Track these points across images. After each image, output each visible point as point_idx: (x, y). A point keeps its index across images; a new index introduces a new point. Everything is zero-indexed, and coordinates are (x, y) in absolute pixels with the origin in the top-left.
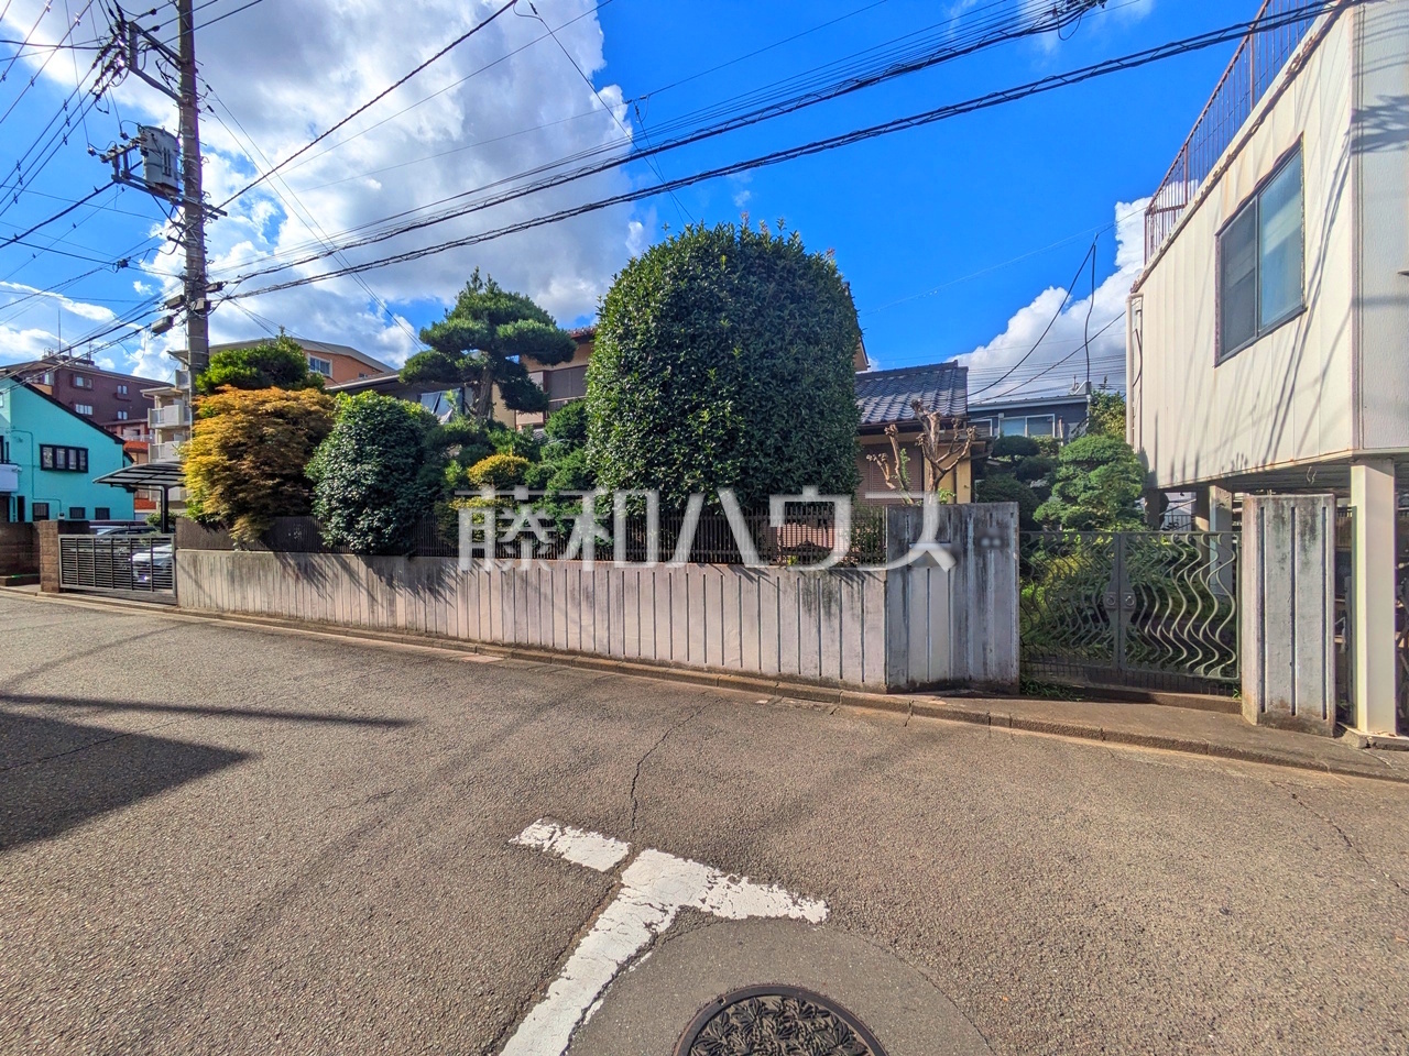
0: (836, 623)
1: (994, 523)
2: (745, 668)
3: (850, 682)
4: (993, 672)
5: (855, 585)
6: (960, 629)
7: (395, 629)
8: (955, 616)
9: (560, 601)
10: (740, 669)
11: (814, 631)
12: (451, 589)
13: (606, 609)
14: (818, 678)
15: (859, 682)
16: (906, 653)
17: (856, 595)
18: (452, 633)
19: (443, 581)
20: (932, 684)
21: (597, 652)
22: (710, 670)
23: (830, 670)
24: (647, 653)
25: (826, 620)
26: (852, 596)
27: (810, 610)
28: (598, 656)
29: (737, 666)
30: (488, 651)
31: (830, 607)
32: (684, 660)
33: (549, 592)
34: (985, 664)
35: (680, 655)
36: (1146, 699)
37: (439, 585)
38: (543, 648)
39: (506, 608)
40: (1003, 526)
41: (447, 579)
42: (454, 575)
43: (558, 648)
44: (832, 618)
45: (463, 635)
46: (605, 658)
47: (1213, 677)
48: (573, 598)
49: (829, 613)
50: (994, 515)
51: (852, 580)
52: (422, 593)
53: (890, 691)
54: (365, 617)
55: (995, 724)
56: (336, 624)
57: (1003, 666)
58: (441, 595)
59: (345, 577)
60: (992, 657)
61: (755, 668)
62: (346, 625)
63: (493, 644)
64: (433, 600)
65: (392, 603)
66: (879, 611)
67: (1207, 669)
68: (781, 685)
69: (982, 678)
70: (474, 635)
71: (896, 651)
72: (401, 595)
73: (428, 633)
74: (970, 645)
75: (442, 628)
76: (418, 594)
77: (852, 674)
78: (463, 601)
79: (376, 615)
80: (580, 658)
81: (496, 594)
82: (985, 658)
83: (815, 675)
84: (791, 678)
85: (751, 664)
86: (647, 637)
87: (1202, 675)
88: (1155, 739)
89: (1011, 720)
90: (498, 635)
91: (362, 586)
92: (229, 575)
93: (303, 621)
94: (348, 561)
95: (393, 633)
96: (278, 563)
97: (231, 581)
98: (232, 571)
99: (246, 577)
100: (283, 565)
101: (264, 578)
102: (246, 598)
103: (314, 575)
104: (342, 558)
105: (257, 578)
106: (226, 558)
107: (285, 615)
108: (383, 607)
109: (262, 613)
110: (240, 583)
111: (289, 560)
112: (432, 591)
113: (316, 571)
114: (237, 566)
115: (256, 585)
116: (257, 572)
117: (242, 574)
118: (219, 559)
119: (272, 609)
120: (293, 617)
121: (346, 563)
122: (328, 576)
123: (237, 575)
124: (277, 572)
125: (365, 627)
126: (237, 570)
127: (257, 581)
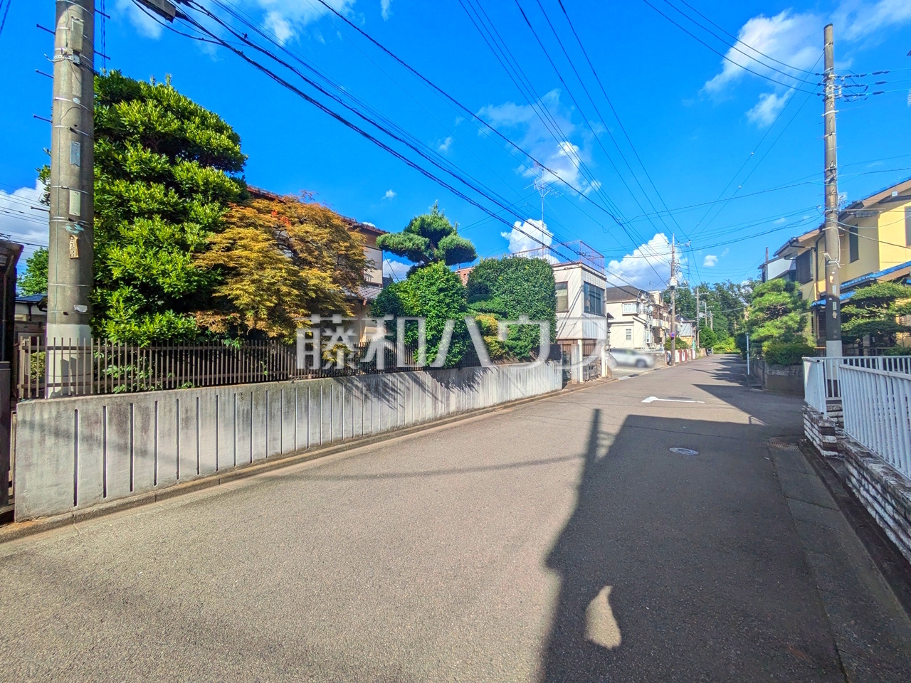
7: (449, 414)
19: (475, 379)
56: (406, 426)
58: (474, 387)
59: (416, 388)
64: (470, 392)
65: (448, 398)
72: (453, 392)
73: (467, 411)
76: (463, 389)
79: (437, 410)
91: (428, 391)
92: (238, 418)
93: (370, 436)
94: (418, 375)
95: (448, 417)
96: (340, 388)
97: (243, 424)
98: (247, 411)
99: (279, 413)
100: (346, 388)
101: (315, 407)
102: (277, 440)
103: (386, 391)
104: (414, 374)
105: (303, 409)
106: (232, 395)
107: (347, 438)
108: (442, 402)
109: (307, 448)
110: (265, 422)
111: (356, 383)
112: (469, 386)
113: (388, 388)
114: (261, 402)
115: (302, 418)
116: (303, 403)
117: (271, 411)
118: (214, 398)
119: (328, 438)
120: (358, 436)
121: (417, 376)
122: (400, 390)
123: (261, 413)
124: (338, 398)
125: (430, 420)
126: (260, 408)
127: (303, 413)
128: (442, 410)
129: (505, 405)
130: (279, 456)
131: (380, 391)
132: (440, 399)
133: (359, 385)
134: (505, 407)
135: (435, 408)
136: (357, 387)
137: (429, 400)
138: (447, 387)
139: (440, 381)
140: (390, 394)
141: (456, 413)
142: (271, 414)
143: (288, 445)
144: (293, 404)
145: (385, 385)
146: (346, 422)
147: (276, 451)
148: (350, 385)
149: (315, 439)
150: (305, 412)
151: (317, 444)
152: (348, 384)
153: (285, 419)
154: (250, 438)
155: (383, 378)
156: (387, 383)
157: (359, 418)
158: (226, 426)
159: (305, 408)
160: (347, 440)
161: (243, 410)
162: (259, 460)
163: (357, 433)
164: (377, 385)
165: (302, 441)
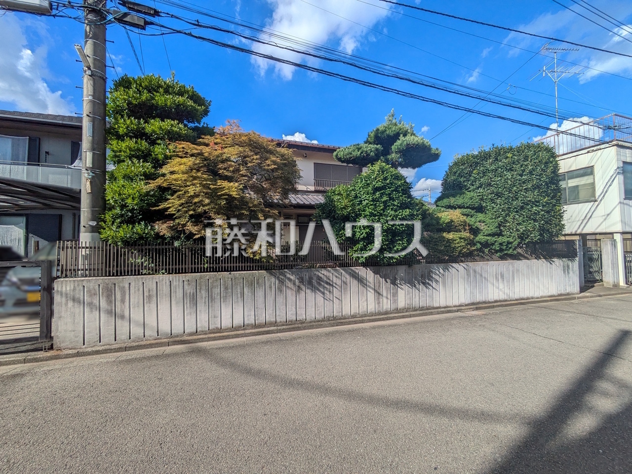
0: (570, 275)
5: (573, 263)
9: (491, 279)
11: (565, 278)
13: (509, 281)
19: (432, 277)
23: (569, 290)
24: (523, 295)
26: (572, 267)
27: (564, 272)
28: (506, 301)
29: (548, 294)
30: (464, 309)
31: (568, 270)
37: (429, 280)
38: (484, 302)
39: (466, 287)
43: (491, 301)
45: (443, 305)
49: (568, 273)
52: (417, 286)
54: (372, 307)
58: (430, 285)
59: (354, 283)
61: (552, 294)
65: (395, 295)
70: (449, 304)
72: (402, 289)
73: (422, 309)
75: (430, 305)
78: (443, 287)
79: (381, 305)
86: (523, 289)
91: (370, 287)
92: (186, 298)
93: (304, 323)
94: (357, 271)
95: (396, 313)
96: (273, 280)
97: (190, 303)
98: (193, 294)
99: (219, 297)
100: (279, 281)
101: (250, 294)
102: (217, 317)
103: (320, 284)
104: (352, 270)
105: (239, 295)
106: (181, 281)
107: (281, 322)
108: (387, 298)
109: (244, 327)
110: (207, 303)
111: (288, 276)
112: (424, 284)
113: (323, 282)
114: (204, 287)
115: (238, 302)
116: (239, 290)
117: (212, 295)
118: (168, 283)
119: (261, 320)
120: (291, 321)
121: (355, 272)
122: (336, 284)
123: (204, 296)
124: (271, 287)
125: (372, 314)
126: (203, 292)
127: (239, 298)
128: (387, 304)
129: (476, 306)
130: (220, 330)
131: (315, 285)
132: (385, 294)
133: (292, 278)
134: (477, 309)
135: (379, 303)
136: (290, 280)
137: (371, 295)
138: (394, 283)
139: (385, 277)
140: (324, 287)
141: (407, 309)
142: (212, 297)
143: (226, 323)
144: (230, 290)
145: (319, 278)
146: (279, 309)
147: (216, 326)
148: (283, 277)
149: (250, 320)
150: (241, 297)
151: (252, 324)
152: (281, 277)
153: (223, 302)
154: (195, 314)
155: (317, 273)
156: (321, 278)
157: (292, 306)
158: (177, 303)
159: (241, 294)
160: (281, 324)
161: (190, 293)
162: (202, 331)
163: (291, 319)
164: (311, 279)
165: (238, 321)
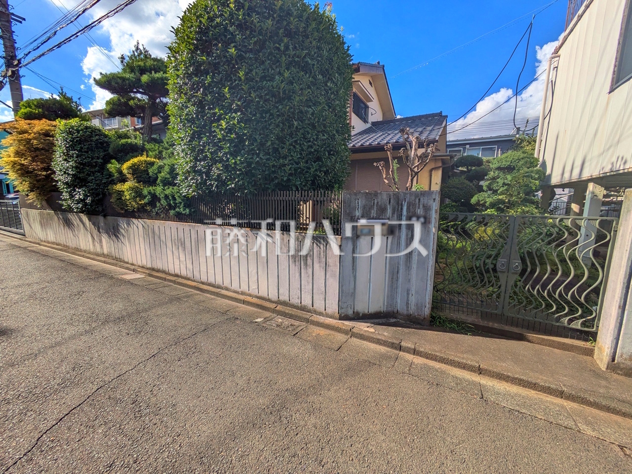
0: (310, 271)
1: (421, 206)
2: (261, 294)
3: (318, 310)
4: (412, 310)
5: (322, 246)
6: (393, 279)
7: (103, 255)
8: (389, 270)
9: (169, 244)
10: (258, 295)
11: (298, 275)
12: (123, 235)
13: (190, 252)
14: (300, 305)
15: (322, 310)
16: (353, 294)
17: (322, 254)
18: (126, 260)
19: (119, 230)
20: (371, 314)
21: (188, 276)
22: (243, 293)
23: (307, 301)
24: (211, 280)
25: (304, 268)
26: (320, 254)
27: (295, 261)
28: (189, 279)
29: (255, 293)
30: (139, 271)
31: (307, 260)
32: (229, 286)
33: (164, 240)
34: (407, 303)
35: (227, 283)
36: (520, 338)
37: (119, 233)
38: (164, 272)
39: (146, 247)
40: (427, 209)
41: (121, 230)
42: (123, 227)
43: (171, 272)
44: (308, 267)
45: (130, 262)
46: (192, 280)
47: (574, 327)
48: (175, 245)
49: (306, 264)
50: (422, 199)
51: (320, 243)
52: (112, 237)
53: (341, 318)
54: (92, 249)
55: (404, 351)
56: (81, 250)
57: (419, 306)
58: (119, 238)
59: (82, 226)
60: (413, 300)
61: (265, 295)
62: (85, 251)
63: (143, 267)
64: (116, 241)
65: (101, 241)
66: (335, 265)
67: (571, 321)
68: (279, 308)
69: (405, 312)
70: (135, 263)
71: (347, 292)
72: (104, 237)
73: (116, 259)
74: (399, 290)
75: (121, 257)
76: (110, 237)
77: (319, 305)
78: (129, 242)
79: (95, 247)
80: (180, 280)
81: (141, 239)
82: (408, 300)
83: (298, 303)
84: (284, 303)
85: (263, 293)
86: (211, 271)
87: (566, 324)
88: (521, 380)
89: (415, 350)
90: (144, 263)
91: (88, 231)
93: (69, 248)
94: (82, 217)
95: (103, 257)
100: (58, 218)
108: (98, 243)
112: (116, 236)
120: (65, 245)
122: (75, 225)
128: (98, 248)
129: (151, 272)
131: (68, 224)
132: (96, 239)
136: (61, 219)
137: (90, 237)
138: (99, 230)
139: (94, 225)
140: (72, 227)
141: (109, 256)
145: (69, 220)
149: (55, 240)
164: (66, 219)
